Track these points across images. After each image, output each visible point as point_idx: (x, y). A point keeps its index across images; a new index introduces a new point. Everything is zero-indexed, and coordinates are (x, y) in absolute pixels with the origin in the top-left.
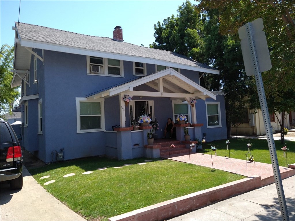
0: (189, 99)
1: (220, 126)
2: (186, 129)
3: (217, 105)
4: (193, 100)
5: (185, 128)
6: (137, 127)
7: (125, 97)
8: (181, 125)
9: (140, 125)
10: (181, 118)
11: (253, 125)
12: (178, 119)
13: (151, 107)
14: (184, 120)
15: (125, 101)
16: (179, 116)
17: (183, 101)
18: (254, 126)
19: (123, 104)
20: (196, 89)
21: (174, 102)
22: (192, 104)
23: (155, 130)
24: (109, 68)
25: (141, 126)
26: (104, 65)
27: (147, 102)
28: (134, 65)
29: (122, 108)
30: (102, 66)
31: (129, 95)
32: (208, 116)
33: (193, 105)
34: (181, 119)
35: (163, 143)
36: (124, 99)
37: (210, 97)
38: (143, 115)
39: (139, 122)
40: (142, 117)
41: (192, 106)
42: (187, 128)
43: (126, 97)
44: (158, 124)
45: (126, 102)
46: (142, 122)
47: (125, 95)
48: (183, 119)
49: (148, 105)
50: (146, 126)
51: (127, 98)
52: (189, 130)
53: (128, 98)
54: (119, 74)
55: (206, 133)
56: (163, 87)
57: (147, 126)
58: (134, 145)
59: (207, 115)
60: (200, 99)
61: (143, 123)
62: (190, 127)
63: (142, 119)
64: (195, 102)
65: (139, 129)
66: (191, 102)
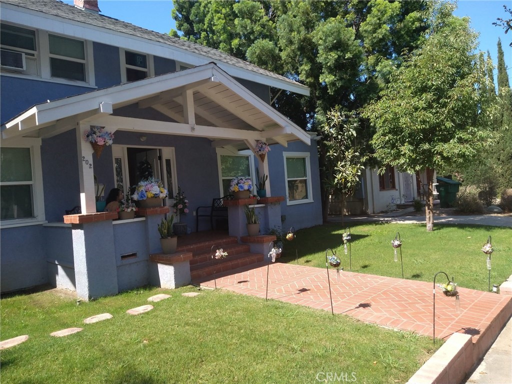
0: (253, 144)
1: (310, 199)
2: (251, 210)
3: (304, 159)
4: (264, 146)
5: (248, 208)
6: (129, 210)
7: (93, 131)
8: (240, 201)
9: (137, 203)
10: (241, 184)
11: (362, 196)
12: (234, 188)
13: (168, 161)
14: (248, 190)
15: (91, 143)
16: (236, 181)
17: (239, 150)
18: (364, 197)
19: (86, 152)
20: (272, 120)
21: (220, 152)
22: (260, 153)
23: (179, 216)
24: (53, 61)
25: (142, 208)
26: (39, 52)
27: (159, 149)
28: (123, 58)
29: (84, 163)
30: (33, 55)
31: (103, 128)
32: (288, 181)
33: (262, 157)
34: (242, 187)
35: (199, 245)
36: (88, 136)
37: (299, 139)
38: (146, 178)
39: (136, 197)
40: (143, 185)
41: (259, 159)
42: (253, 208)
43: (95, 133)
44: (186, 201)
45: (94, 145)
46: (142, 197)
47: (92, 127)
48: (246, 188)
49: (160, 158)
50: (154, 207)
51: (98, 134)
52: (256, 212)
53: (101, 134)
54: (83, 79)
55: (285, 216)
56: (195, 114)
57: (156, 207)
58: (123, 257)
59: (287, 179)
60: (278, 143)
61: (145, 199)
62: (257, 204)
63: (143, 189)
64: (268, 149)
65: (137, 215)
66: (260, 150)
